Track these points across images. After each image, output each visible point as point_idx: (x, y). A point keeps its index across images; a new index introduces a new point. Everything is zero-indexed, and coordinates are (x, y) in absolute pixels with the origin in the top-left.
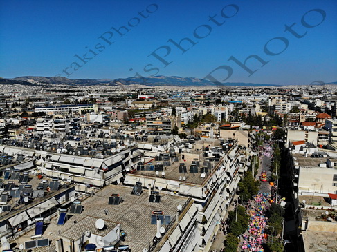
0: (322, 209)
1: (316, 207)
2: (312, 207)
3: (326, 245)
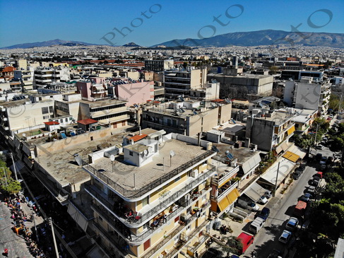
0: (43, 136)
1: (37, 136)
2: (33, 137)
3: (61, 159)
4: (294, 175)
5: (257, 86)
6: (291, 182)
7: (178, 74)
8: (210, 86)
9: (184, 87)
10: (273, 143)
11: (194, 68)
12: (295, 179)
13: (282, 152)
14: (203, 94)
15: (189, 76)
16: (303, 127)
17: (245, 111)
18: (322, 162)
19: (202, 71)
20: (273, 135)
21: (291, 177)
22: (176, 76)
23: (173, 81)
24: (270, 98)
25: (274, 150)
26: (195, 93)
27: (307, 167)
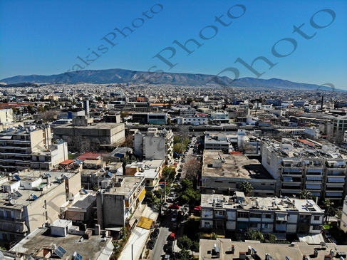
4: (150, 245)
5: (109, 136)
6: (147, 253)
7: (14, 137)
8: (56, 148)
9: (24, 152)
10: (126, 216)
11: (34, 127)
12: (151, 249)
13: (136, 221)
14: (48, 158)
15: (28, 138)
16: (154, 182)
17: (97, 173)
18: (173, 219)
19: (44, 130)
20: (125, 208)
21: (147, 248)
22: (12, 139)
23: (8, 145)
24: (122, 149)
25: (128, 225)
26: (38, 157)
27: (161, 229)
